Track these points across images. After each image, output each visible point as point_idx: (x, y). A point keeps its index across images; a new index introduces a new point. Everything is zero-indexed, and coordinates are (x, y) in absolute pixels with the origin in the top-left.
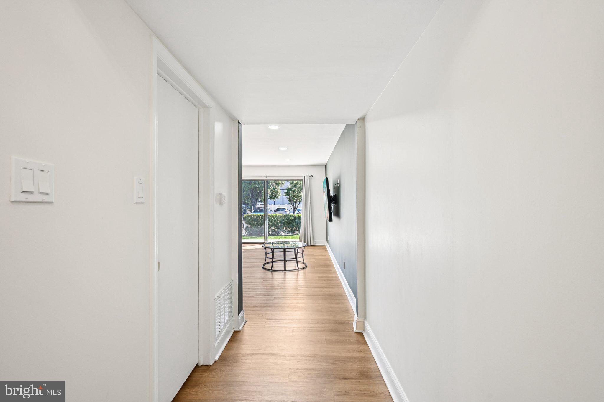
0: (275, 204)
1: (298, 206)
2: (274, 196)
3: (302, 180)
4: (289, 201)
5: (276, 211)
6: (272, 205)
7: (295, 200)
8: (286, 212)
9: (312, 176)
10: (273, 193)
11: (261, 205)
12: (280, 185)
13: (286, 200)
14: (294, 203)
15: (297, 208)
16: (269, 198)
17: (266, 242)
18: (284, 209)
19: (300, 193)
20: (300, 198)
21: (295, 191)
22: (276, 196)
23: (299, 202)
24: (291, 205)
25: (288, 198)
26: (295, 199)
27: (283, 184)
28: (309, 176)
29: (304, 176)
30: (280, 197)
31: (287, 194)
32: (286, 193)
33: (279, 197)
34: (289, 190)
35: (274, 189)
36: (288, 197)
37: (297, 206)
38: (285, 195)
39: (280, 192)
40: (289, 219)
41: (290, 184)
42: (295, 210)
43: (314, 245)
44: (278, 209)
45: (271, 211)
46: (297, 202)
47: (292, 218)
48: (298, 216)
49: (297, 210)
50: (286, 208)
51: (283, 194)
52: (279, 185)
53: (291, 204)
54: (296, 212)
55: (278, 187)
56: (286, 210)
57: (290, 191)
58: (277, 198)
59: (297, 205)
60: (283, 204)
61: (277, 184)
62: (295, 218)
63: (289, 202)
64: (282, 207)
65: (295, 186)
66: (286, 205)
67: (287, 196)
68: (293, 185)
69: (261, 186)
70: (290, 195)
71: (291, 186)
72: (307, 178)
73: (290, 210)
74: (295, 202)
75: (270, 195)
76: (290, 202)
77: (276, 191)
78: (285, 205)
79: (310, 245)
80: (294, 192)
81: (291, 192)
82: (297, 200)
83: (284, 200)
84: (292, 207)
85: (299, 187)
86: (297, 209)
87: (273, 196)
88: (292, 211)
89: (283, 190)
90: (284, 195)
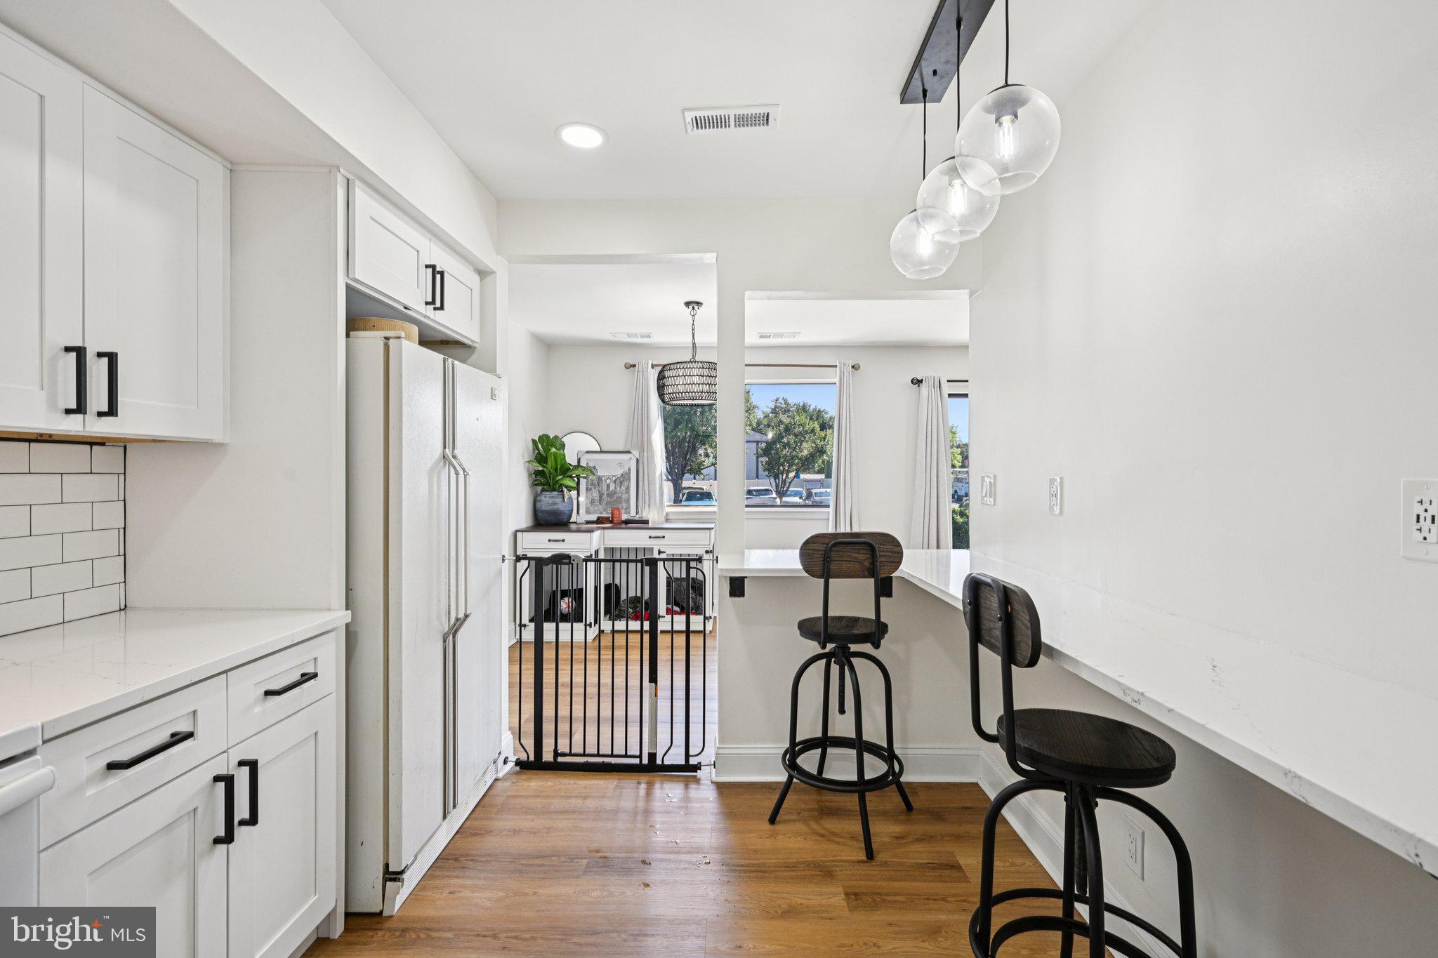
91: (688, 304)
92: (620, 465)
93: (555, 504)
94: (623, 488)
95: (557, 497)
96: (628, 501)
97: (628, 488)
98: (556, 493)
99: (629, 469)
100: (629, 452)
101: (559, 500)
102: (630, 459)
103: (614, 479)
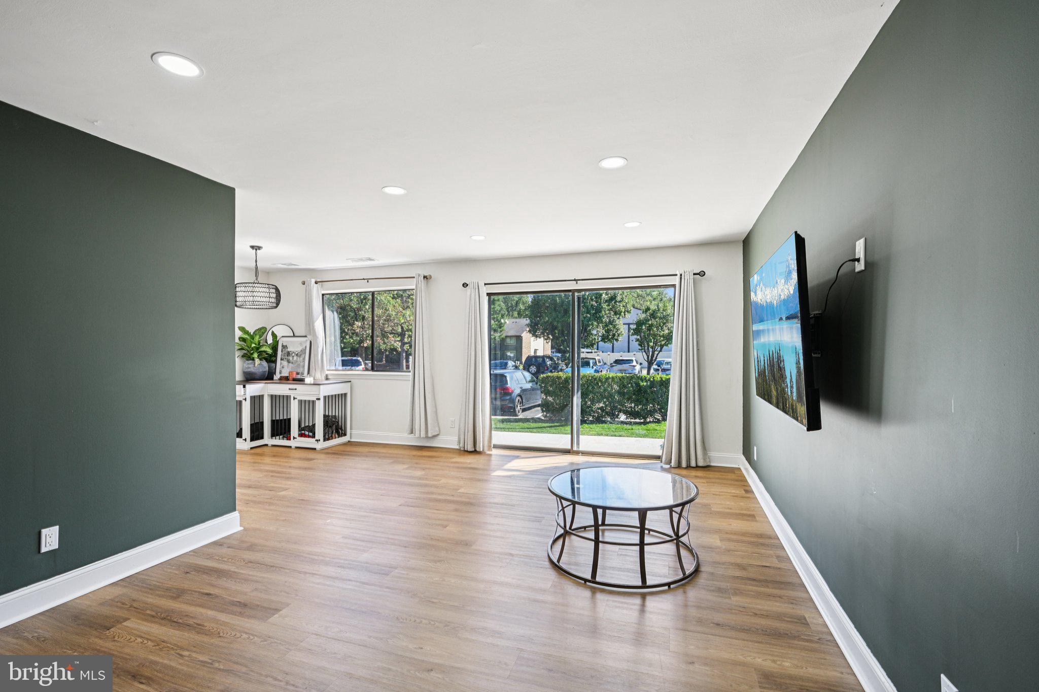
0: (613, 352)
1: (658, 354)
2: (610, 337)
3: (674, 286)
4: (639, 345)
5: (614, 364)
6: (609, 353)
7: (651, 344)
8: (634, 366)
9: (702, 274)
10: (608, 331)
11: (588, 353)
12: (623, 314)
13: (635, 345)
14: (651, 350)
15: (656, 358)
16: (601, 341)
17: (575, 448)
18: (630, 361)
19: (662, 328)
20: (662, 338)
21: (651, 325)
22: (614, 335)
23: (659, 349)
24: (644, 353)
25: (637, 340)
26: (653, 340)
27: (628, 312)
28: (694, 274)
29: (679, 275)
30: (623, 339)
31: (637, 331)
32: (633, 330)
33: (620, 339)
34: (640, 323)
35: (611, 322)
36: (639, 337)
37: (655, 356)
38: (633, 334)
39: (623, 329)
40: (638, 385)
41: (643, 312)
42: (653, 364)
43: (705, 465)
44: (618, 362)
45: (605, 364)
46: (657, 347)
47: (645, 384)
48: (659, 379)
49: (655, 363)
50: (634, 359)
51: (629, 332)
52: (620, 314)
53: (645, 351)
54: (655, 366)
55: (619, 318)
56: (634, 363)
57: (642, 326)
58: (617, 340)
59: (656, 353)
60: (629, 352)
61: (616, 313)
62: (653, 383)
63: (640, 348)
64: (626, 356)
65: (653, 315)
66: (634, 353)
67: (635, 336)
68: (648, 314)
69: (585, 318)
70: (642, 334)
71: (644, 316)
72: (689, 278)
73: (641, 364)
74: (652, 347)
75: (603, 335)
76: (641, 346)
77: (614, 327)
78: (632, 354)
79: (693, 464)
80: (650, 328)
81: (644, 327)
82: (655, 343)
83: (630, 343)
84: (646, 357)
85: (660, 318)
86: (655, 360)
87: (608, 336)
88: (646, 364)
89: (629, 324)
90: (631, 333)
91: (252, 247)
92: (301, 344)
93: (249, 368)
94: (301, 359)
95: (251, 364)
96: (304, 367)
97: (304, 359)
98: (251, 361)
99: (306, 347)
100: (306, 336)
101: (251, 366)
102: (306, 340)
103: (297, 353)
